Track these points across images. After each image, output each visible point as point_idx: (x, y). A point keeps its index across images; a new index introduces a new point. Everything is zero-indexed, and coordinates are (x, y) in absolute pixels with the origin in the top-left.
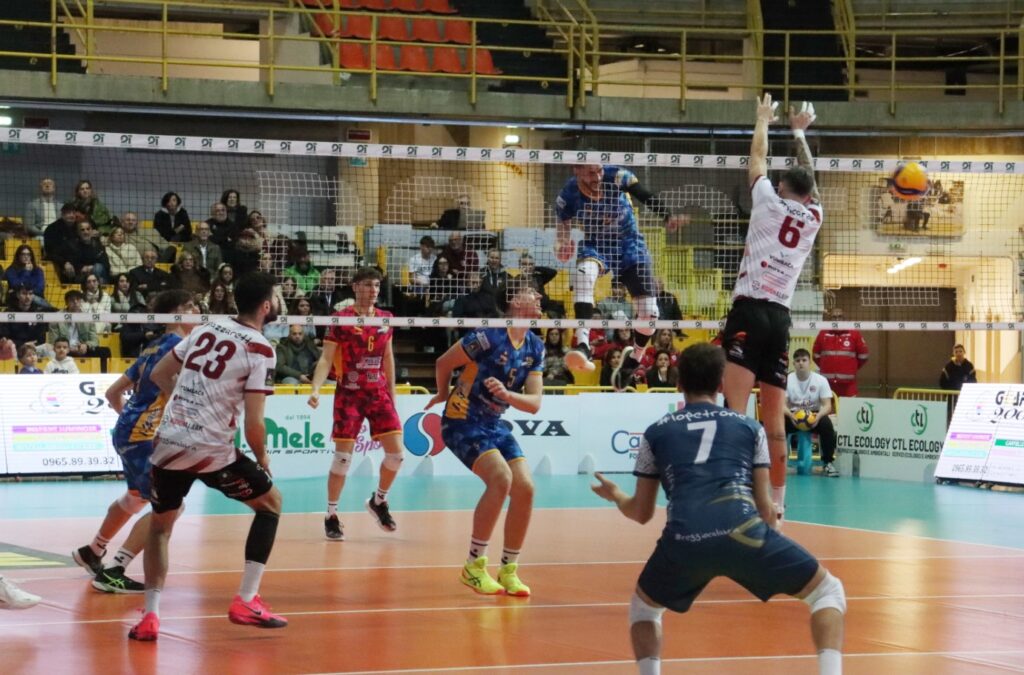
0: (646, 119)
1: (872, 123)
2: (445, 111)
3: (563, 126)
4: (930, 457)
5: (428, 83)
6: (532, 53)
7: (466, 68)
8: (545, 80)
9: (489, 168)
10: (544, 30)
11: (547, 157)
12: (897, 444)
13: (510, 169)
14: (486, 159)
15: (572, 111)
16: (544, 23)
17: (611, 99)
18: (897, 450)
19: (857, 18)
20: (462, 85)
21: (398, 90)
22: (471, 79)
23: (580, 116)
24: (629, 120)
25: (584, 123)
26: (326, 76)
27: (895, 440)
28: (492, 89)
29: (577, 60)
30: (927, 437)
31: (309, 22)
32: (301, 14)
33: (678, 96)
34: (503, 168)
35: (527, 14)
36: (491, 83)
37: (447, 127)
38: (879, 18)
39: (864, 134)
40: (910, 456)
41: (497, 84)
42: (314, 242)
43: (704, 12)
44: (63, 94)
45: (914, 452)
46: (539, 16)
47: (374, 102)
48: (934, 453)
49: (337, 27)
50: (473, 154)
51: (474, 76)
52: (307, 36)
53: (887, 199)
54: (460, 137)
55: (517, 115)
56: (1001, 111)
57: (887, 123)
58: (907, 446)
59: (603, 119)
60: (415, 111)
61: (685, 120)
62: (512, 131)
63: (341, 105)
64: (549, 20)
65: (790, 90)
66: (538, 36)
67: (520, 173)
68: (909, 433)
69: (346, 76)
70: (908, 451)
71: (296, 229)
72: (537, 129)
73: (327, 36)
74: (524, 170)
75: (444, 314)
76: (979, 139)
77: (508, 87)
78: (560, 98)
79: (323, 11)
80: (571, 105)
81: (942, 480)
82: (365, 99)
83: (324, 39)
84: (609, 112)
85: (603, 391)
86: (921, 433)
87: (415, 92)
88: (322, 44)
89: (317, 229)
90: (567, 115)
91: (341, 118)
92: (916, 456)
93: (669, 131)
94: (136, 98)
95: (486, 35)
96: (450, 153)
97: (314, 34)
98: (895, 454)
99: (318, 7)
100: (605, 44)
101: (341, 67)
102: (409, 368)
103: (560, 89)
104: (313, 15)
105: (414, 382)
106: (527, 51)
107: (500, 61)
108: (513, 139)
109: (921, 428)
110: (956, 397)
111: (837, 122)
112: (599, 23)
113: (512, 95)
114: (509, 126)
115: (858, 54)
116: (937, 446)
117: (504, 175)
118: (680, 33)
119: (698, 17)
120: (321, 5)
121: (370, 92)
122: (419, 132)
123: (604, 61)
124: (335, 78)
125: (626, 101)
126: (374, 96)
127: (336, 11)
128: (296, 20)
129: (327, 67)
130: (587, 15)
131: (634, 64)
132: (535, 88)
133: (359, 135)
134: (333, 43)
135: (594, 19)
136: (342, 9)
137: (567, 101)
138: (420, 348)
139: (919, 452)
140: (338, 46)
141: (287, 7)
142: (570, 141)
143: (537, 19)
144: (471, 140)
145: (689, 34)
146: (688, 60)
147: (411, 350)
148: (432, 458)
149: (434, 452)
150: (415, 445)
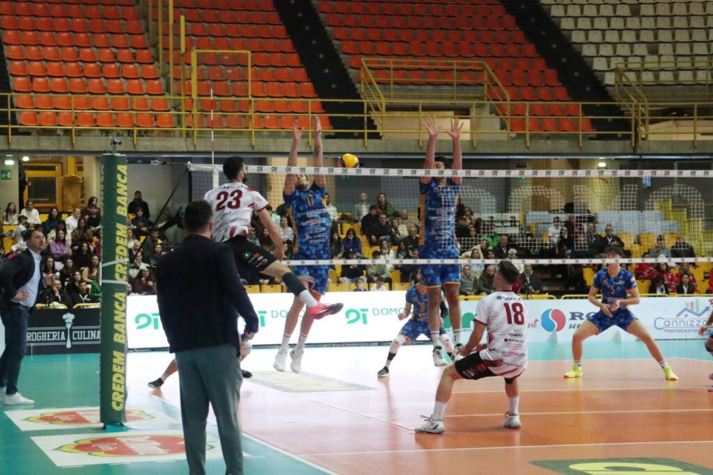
0: (675, 152)
2: (565, 151)
3: (629, 157)
5: (558, 137)
6: (613, 119)
7: (576, 128)
8: (619, 133)
9: (590, 181)
10: (619, 107)
11: (621, 173)
13: (601, 181)
14: (588, 176)
15: (634, 149)
16: (620, 103)
17: (656, 142)
20: (576, 137)
21: (541, 141)
22: (579, 134)
23: (639, 151)
24: (665, 152)
25: (641, 155)
26: (503, 135)
28: (591, 139)
29: (636, 121)
31: (495, 109)
32: (490, 104)
33: (693, 139)
34: (598, 181)
35: (610, 99)
36: (590, 136)
37: (568, 159)
41: (594, 136)
42: (497, 221)
43: (707, 94)
44: (371, 150)
46: (617, 99)
47: (528, 148)
49: (509, 109)
50: (581, 173)
51: (581, 132)
52: (494, 115)
54: (575, 165)
55: (604, 152)
59: (651, 152)
60: (550, 152)
61: (697, 151)
62: (602, 161)
63: (511, 150)
64: (621, 102)
66: (616, 110)
67: (607, 182)
69: (514, 135)
71: (490, 215)
72: (615, 159)
73: (504, 115)
74: (609, 181)
75: (566, 258)
77: (599, 137)
78: (628, 142)
79: (502, 102)
80: (633, 145)
82: (523, 146)
83: (502, 116)
84: (654, 149)
85: (650, 296)
87: (549, 142)
88: (501, 119)
89: (500, 214)
90: (632, 151)
91: (511, 157)
93: (688, 158)
94: (406, 150)
95: (587, 110)
96: (569, 173)
97: (497, 114)
99: (499, 100)
100: (652, 113)
101: (511, 130)
102: (548, 286)
103: (628, 137)
104: (497, 105)
105: (550, 293)
106: (610, 118)
107: (596, 124)
108: (602, 165)
112: (649, 102)
113: (601, 142)
114: (601, 158)
117: (598, 184)
118: (694, 105)
119: (704, 96)
120: (501, 99)
121: (526, 143)
122: (553, 162)
123: (652, 122)
124: (509, 136)
125: (664, 142)
126: (528, 145)
127: (508, 102)
128: (488, 107)
129: (504, 131)
130: (643, 99)
131: (670, 123)
132: (614, 137)
133: (521, 165)
134: (507, 119)
135: (646, 100)
136: (511, 100)
137: (631, 143)
138: (554, 275)
140: (509, 120)
141: (483, 100)
142: (633, 165)
143: (615, 101)
144: (581, 167)
145: (698, 106)
146: (698, 119)
147: (548, 276)
148: (557, 333)
149: (558, 330)
150: (547, 326)
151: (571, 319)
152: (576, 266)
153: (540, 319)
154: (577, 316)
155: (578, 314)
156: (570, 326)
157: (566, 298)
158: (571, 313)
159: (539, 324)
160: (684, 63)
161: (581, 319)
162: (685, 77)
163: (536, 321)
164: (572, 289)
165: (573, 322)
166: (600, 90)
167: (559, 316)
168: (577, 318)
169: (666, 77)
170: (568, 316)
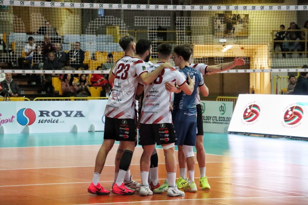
4: (226, 123)
12: (214, 119)
13: (67, 11)
18: (214, 121)
27: (213, 117)
30: (225, 116)
34: (65, 11)
40: (219, 123)
45: (220, 122)
48: (228, 122)
53: (219, 22)
58: (218, 119)
67: (72, 12)
68: (218, 114)
70: (218, 121)
74: (73, 11)
75: (39, 69)
81: (231, 133)
86: (223, 114)
92: (221, 123)
98: (213, 123)
102: (25, 90)
105: (27, 96)
109: (223, 112)
110: (237, 99)
116: (229, 119)
117: (65, 13)
138: (29, 82)
139: (222, 121)
147: (26, 83)
148: (30, 126)
149: (30, 124)
150: (22, 121)
151: (39, 116)
153: (16, 116)
154: (45, 114)
155: (46, 112)
156: (39, 121)
157: (37, 100)
158: (40, 111)
159: (15, 119)
161: (48, 116)
163: (13, 117)
164: (43, 93)
165: (41, 118)
167: (30, 113)
168: (44, 115)
170: (38, 114)
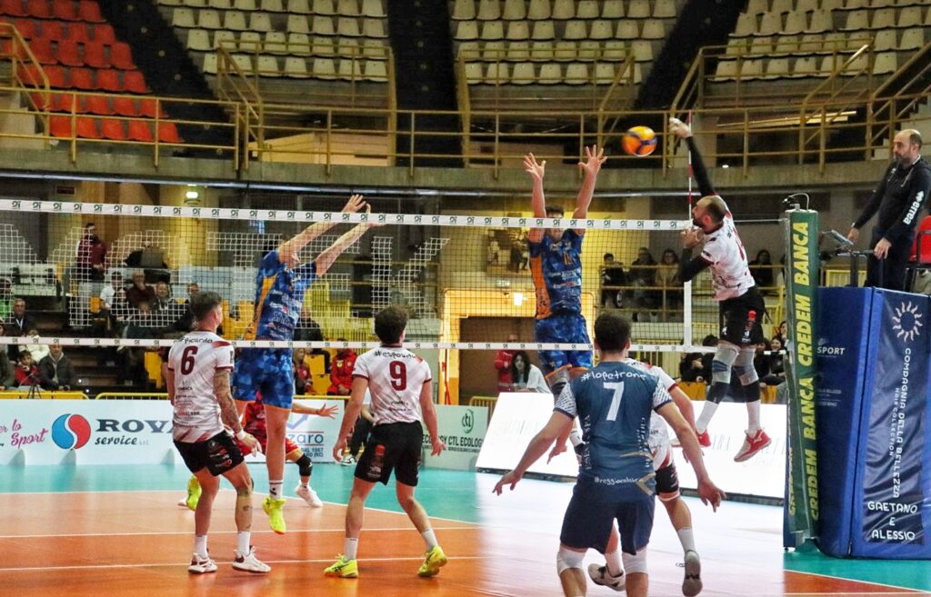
0: (298, 181)
1: (480, 185)
2: (132, 171)
3: (231, 185)
4: (475, 451)
5: (124, 149)
6: (211, 126)
7: (152, 138)
8: (220, 148)
9: (178, 222)
10: (223, 107)
11: (226, 214)
12: (451, 441)
15: (238, 173)
16: (224, 102)
17: (270, 164)
18: (452, 446)
19: (472, 102)
20: (149, 151)
21: (95, 154)
22: (154, 146)
23: (245, 177)
24: (285, 181)
25: (248, 182)
26: (39, 142)
27: (450, 437)
28: (177, 154)
29: (242, 134)
30: (472, 435)
31: (28, 101)
32: (22, 93)
33: (324, 162)
34: (189, 223)
35: (210, 95)
36: (175, 149)
37: (143, 184)
38: (494, 102)
39: (474, 194)
40: (461, 450)
41: (181, 151)
42: (26, 276)
43: (354, 95)
45: (464, 447)
46: (219, 96)
47: (74, 163)
48: (477, 448)
49: (48, 102)
51: (157, 144)
52: (26, 110)
53: (495, 246)
54: (154, 195)
55: (193, 175)
56: (581, 176)
57: (492, 185)
58: (459, 442)
59: (263, 180)
60: (108, 171)
61: (330, 181)
62: (192, 189)
63: (47, 166)
64: (226, 100)
65: (415, 159)
66: (220, 113)
68: (460, 432)
69: (55, 142)
70: (459, 446)
71: (13, 265)
72: (209, 187)
73: (42, 110)
76: (568, 200)
77: (188, 153)
78: (228, 162)
79: (37, 90)
80: (237, 168)
81: (481, 470)
82: (67, 160)
83: (38, 112)
84: (268, 174)
86: (469, 432)
87: (108, 156)
88: (37, 116)
89: (30, 266)
90: (234, 176)
91: (46, 177)
92: (465, 450)
93: (318, 190)
95: (170, 110)
97: (31, 109)
98: (450, 449)
99: (33, 87)
100: (270, 120)
101: (51, 135)
103: (228, 155)
104: (31, 93)
106: (207, 124)
107: (185, 133)
108: (192, 195)
109: (469, 428)
110: (496, 401)
111: (452, 184)
112: (265, 102)
113: (189, 159)
114: (190, 185)
115: (472, 130)
116: (479, 442)
117: (188, 228)
118: (327, 111)
119: (350, 99)
120: (36, 85)
121: (70, 155)
122: (123, 189)
123: (271, 135)
124: (46, 144)
125: (282, 165)
126: (74, 158)
127: (48, 90)
128: (18, 96)
129: (40, 135)
130: (254, 97)
131: (312, 136)
132: (211, 154)
133: (65, 191)
134: (45, 116)
135: (260, 99)
136: (52, 88)
137: (234, 164)
138: (103, 362)
139: (467, 447)
140: (48, 118)
141: (11, 86)
142: (235, 199)
143: (217, 99)
144: (164, 200)
145: (333, 112)
146: (333, 133)
147: (92, 364)
148: (77, 451)
149: (78, 446)
150: (61, 440)
151: (99, 430)
152: (135, 349)
153: (49, 428)
154: (109, 425)
155: (111, 423)
156: (98, 440)
157: (103, 398)
158: (100, 420)
159: (48, 436)
160: (324, 47)
161: (115, 429)
162: (323, 68)
163: (44, 431)
165: (102, 435)
166: (196, 81)
167: (80, 425)
168: (107, 428)
169: (295, 67)
170: (95, 426)
